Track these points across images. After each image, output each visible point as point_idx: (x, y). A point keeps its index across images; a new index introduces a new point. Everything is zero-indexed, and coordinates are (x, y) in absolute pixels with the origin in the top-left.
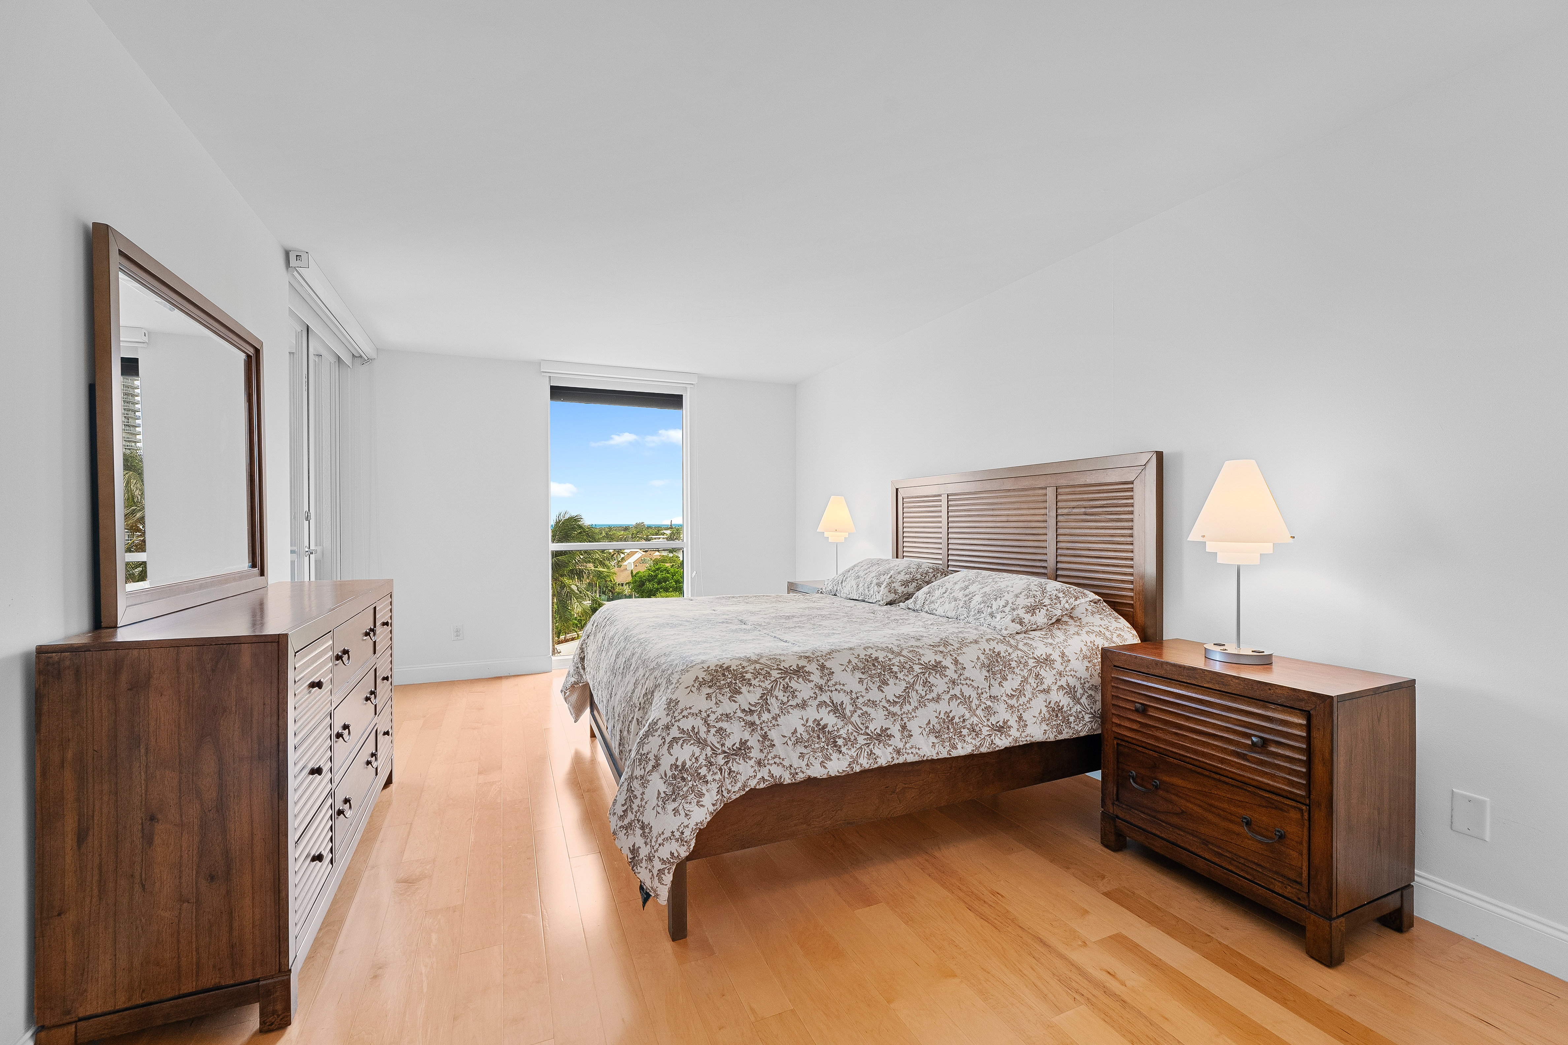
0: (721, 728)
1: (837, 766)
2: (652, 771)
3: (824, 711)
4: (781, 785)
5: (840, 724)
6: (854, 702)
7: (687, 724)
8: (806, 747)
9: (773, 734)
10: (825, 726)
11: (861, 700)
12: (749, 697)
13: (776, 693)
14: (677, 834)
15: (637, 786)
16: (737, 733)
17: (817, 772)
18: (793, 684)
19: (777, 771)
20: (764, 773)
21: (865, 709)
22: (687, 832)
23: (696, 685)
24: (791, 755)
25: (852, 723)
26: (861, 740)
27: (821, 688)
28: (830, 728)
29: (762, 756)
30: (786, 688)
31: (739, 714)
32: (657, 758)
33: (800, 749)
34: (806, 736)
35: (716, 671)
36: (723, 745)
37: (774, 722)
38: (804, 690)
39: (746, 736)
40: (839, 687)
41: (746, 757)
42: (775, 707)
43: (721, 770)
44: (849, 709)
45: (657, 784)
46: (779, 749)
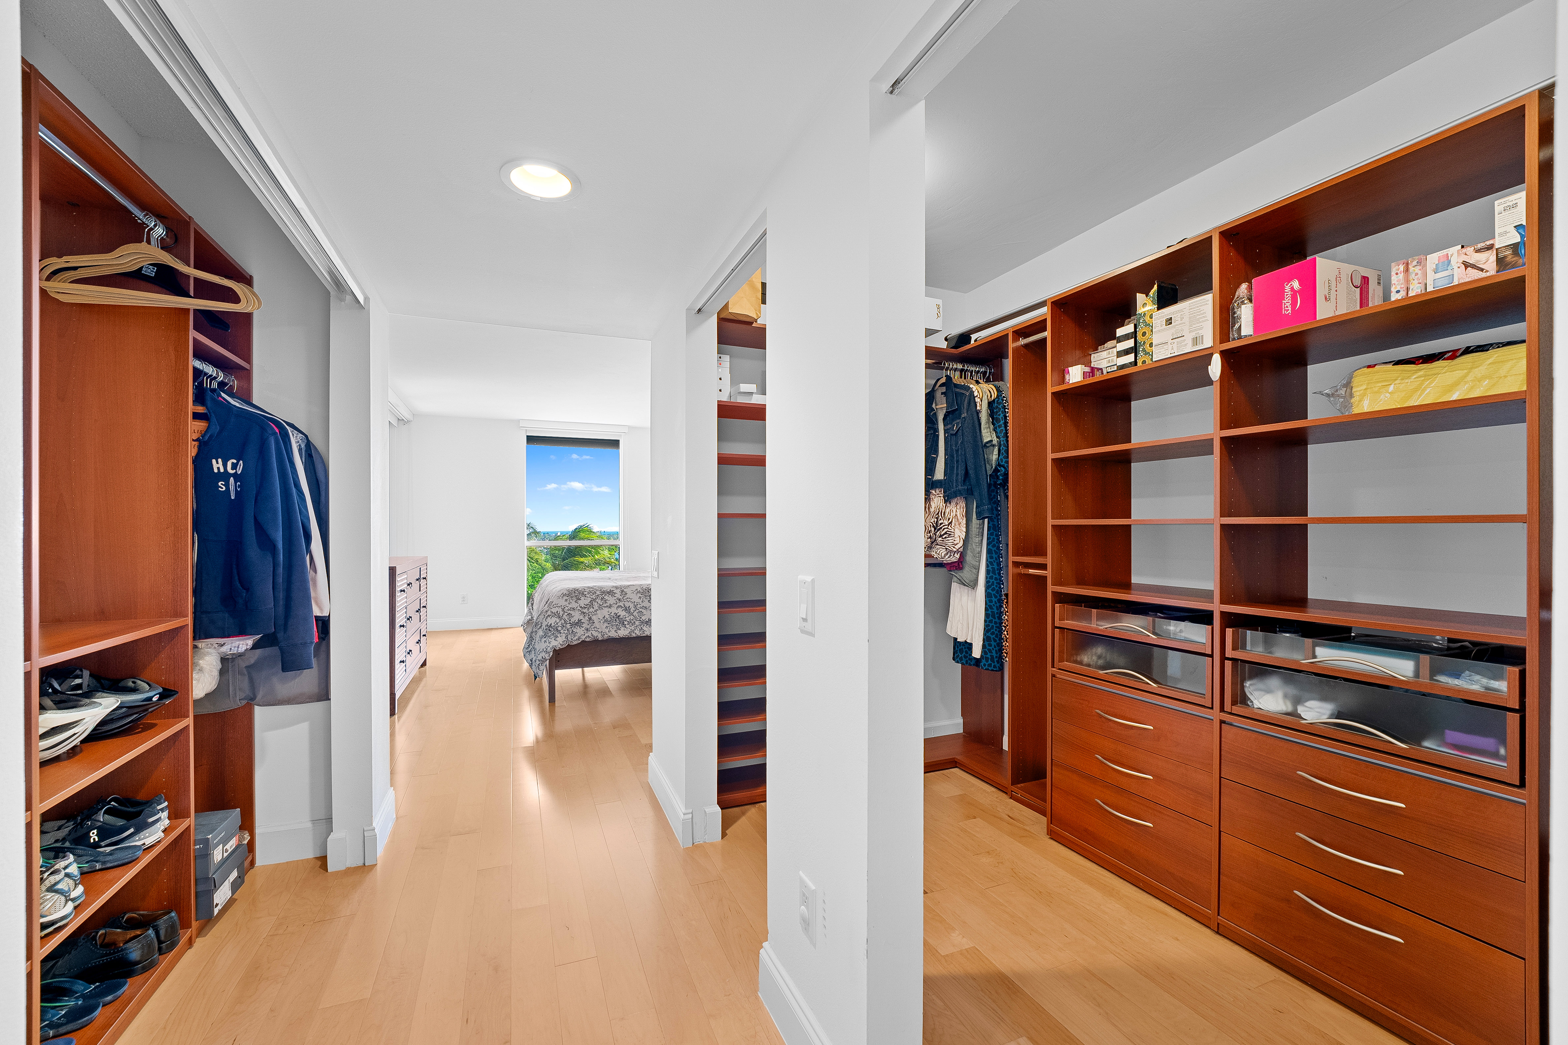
0: (570, 613)
1: (623, 632)
2: (539, 628)
3: (620, 610)
4: (598, 640)
5: (627, 615)
6: (635, 606)
7: (555, 610)
8: (608, 624)
9: (594, 618)
10: (620, 616)
11: (639, 606)
12: (583, 602)
13: (597, 600)
14: (545, 650)
15: (534, 635)
16: (577, 616)
17: (613, 634)
18: (606, 597)
19: (595, 634)
20: (589, 634)
21: (640, 610)
22: (549, 649)
23: (562, 595)
24: (603, 627)
25: (633, 616)
26: (637, 623)
27: (620, 600)
28: (621, 617)
29: (589, 627)
30: (602, 599)
31: (579, 608)
32: (541, 623)
33: (606, 624)
34: (609, 619)
35: (572, 591)
36: (570, 620)
37: (595, 613)
38: (611, 600)
39: (581, 617)
40: (629, 600)
41: (581, 627)
42: (596, 606)
43: (568, 630)
44: (632, 609)
45: (540, 633)
46: (597, 624)
